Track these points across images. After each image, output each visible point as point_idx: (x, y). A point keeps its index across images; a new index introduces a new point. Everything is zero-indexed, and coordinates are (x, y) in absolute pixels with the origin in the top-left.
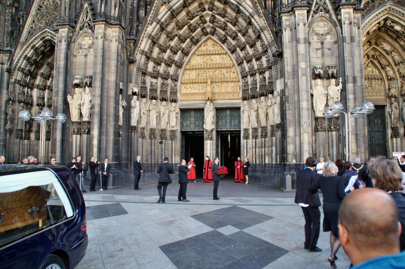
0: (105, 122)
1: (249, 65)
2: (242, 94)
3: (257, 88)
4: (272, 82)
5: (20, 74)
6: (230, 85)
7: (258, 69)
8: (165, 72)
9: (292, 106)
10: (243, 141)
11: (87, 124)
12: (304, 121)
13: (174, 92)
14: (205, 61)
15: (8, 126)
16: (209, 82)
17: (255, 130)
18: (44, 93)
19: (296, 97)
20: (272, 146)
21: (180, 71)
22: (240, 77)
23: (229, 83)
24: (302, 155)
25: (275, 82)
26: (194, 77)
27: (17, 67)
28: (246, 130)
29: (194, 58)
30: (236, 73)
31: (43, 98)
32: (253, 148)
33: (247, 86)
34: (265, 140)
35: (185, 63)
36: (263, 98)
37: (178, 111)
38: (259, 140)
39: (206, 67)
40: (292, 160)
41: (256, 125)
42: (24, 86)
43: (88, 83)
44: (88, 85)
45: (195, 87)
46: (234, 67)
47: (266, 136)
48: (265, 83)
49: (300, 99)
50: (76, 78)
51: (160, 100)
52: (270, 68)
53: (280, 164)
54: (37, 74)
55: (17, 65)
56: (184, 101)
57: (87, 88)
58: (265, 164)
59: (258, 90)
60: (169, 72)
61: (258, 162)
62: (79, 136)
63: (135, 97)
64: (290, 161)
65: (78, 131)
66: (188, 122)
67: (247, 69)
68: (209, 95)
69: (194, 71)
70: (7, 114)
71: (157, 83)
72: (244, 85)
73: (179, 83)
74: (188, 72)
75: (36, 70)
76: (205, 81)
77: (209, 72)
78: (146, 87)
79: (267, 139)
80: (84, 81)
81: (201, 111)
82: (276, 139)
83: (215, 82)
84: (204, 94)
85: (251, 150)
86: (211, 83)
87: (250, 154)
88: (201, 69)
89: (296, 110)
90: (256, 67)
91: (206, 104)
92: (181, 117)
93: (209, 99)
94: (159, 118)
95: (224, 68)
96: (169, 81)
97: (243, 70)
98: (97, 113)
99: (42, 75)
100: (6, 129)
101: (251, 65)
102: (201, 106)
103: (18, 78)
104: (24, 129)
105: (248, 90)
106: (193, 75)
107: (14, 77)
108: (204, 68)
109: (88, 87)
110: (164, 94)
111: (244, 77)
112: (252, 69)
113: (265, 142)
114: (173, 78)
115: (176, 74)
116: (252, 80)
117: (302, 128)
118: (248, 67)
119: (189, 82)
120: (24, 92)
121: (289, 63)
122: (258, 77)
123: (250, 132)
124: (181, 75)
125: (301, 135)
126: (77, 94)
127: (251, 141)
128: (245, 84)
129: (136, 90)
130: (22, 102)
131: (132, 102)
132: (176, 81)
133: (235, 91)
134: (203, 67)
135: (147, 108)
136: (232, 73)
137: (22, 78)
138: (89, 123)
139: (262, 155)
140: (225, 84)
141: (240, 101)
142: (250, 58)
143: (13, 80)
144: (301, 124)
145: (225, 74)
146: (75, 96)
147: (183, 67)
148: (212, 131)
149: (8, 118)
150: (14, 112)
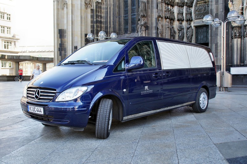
18: (183, 10)
31: (182, 14)
42: (168, 4)
65: (239, 35)
70: (158, 28)
120: (168, 9)
130: (168, 18)
146: (235, 2)
149: (159, 32)
150: (162, 26)
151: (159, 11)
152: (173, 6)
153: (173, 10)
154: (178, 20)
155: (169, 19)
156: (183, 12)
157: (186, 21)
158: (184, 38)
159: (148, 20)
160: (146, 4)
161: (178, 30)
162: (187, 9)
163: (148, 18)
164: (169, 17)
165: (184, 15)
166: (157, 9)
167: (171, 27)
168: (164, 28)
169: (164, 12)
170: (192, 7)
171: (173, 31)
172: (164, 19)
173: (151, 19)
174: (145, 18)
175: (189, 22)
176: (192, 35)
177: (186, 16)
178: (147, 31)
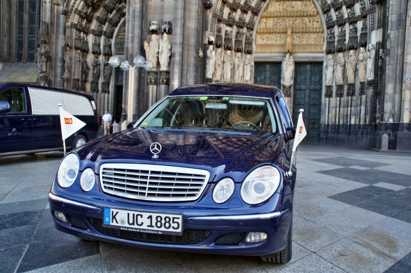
0: (185, 72)
1: (337, 13)
2: (327, 47)
3: (345, 40)
4: (366, 34)
5: (77, 17)
6: (312, 36)
7: (349, 18)
8: (241, 19)
9: (394, 60)
10: (324, 100)
11: (165, 73)
12: (407, 76)
13: (249, 43)
14: (285, 7)
15: (66, 75)
16: (289, 32)
17: (340, 87)
18: (100, 40)
19: (399, 51)
20: (361, 105)
21: (257, 19)
22: (325, 27)
23: (311, 34)
24: (402, 114)
25: (370, 34)
26: (272, 26)
27: (74, 9)
28: (329, 88)
29: (272, 5)
30: (320, 23)
31: (99, 45)
32: (336, 107)
33: (333, 38)
34: (351, 99)
35: (263, 9)
36: (352, 52)
37: (253, 63)
38: (344, 99)
39: (285, 14)
40: (388, 119)
41: (341, 82)
42: (80, 31)
43: (167, 29)
44: (167, 31)
45: (272, 37)
46: (318, 16)
47: (353, 94)
48: (356, 34)
49: (405, 53)
50: (153, 24)
51: (235, 51)
52: (364, 17)
53: (370, 125)
54: (92, 18)
55: (73, 7)
56: (260, 54)
57: (165, 35)
58: (350, 125)
59: (347, 42)
60: (245, 20)
61: (341, 122)
62: (155, 86)
63: (211, 47)
64: (387, 120)
65: (155, 82)
66: (263, 77)
67: (334, 18)
68: (289, 47)
69: (272, 19)
70: (64, 61)
71: (232, 32)
72: (329, 36)
73: (254, 33)
74: (264, 20)
75: (92, 13)
76: (284, 31)
77: (289, 20)
78: (221, 36)
79: (354, 98)
80: (163, 27)
81: (278, 64)
82: (366, 97)
83: (296, 33)
84: (283, 46)
85: (334, 109)
86: (292, 33)
87: (332, 114)
88: (280, 17)
89: (398, 65)
90: (346, 16)
91: (285, 57)
92: (255, 71)
93: (288, 51)
94: (233, 71)
95: (307, 16)
96: (245, 30)
97: (329, 19)
98: (178, 62)
99: (98, 18)
100: (64, 78)
101: (340, 14)
102: (278, 59)
103: (74, 22)
104: (80, 79)
105: (334, 42)
106: (270, 23)
107: (70, 21)
108: (283, 16)
109: (166, 33)
110: (239, 44)
111: (330, 27)
112: (340, 17)
113: (351, 101)
114: (249, 26)
115: (252, 22)
116: (340, 30)
117: (404, 85)
118: (337, 15)
119: (265, 31)
120: (80, 37)
121: (394, 12)
122: (347, 28)
123: (334, 89)
124: (257, 23)
125: (403, 92)
126: (154, 41)
127: (334, 100)
128: (331, 35)
129: (213, 39)
130: (78, 49)
131: (208, 52)
132: (252, 29)
133: (318, 43)
134: (282, 14)
135: (222, 59)
136: (315, 23)
137: (78, 22)
138: (168, 73)
139: (347, 115)
140: (307, 35)
141: (324, 55)
142: (340, 6)
143: (69, 24)
144: (404, 80)
145: (308, 23)
146: (151, 44)
147: (260, 14)
148: (290, 87)
149: (65, 66)
150: (71, 59)
151: (67, 38)
152: (87, 34)
153: (87, 39)
154: (94, 53)
155: (81, 50)
156: (100, 43)
157: (103, 55)
158: (101, 77)
159: (51, 48)
160: (49, 27)
161: (93, 66)
162: (105, 40)
163: (52, 45)
164: (80, 48)
165: (102, 47)
166: (64, 36)
167: (83, 61)
168: (73, 61)
169: (74, 40)
170: (112, 38)
171: (85, 67)
172: (74, 50)
173: (56, 48)
174: (46, 46)
175: (107, 57)
176: (111, 74)
177: (104, 48)
178: (48, 62)
